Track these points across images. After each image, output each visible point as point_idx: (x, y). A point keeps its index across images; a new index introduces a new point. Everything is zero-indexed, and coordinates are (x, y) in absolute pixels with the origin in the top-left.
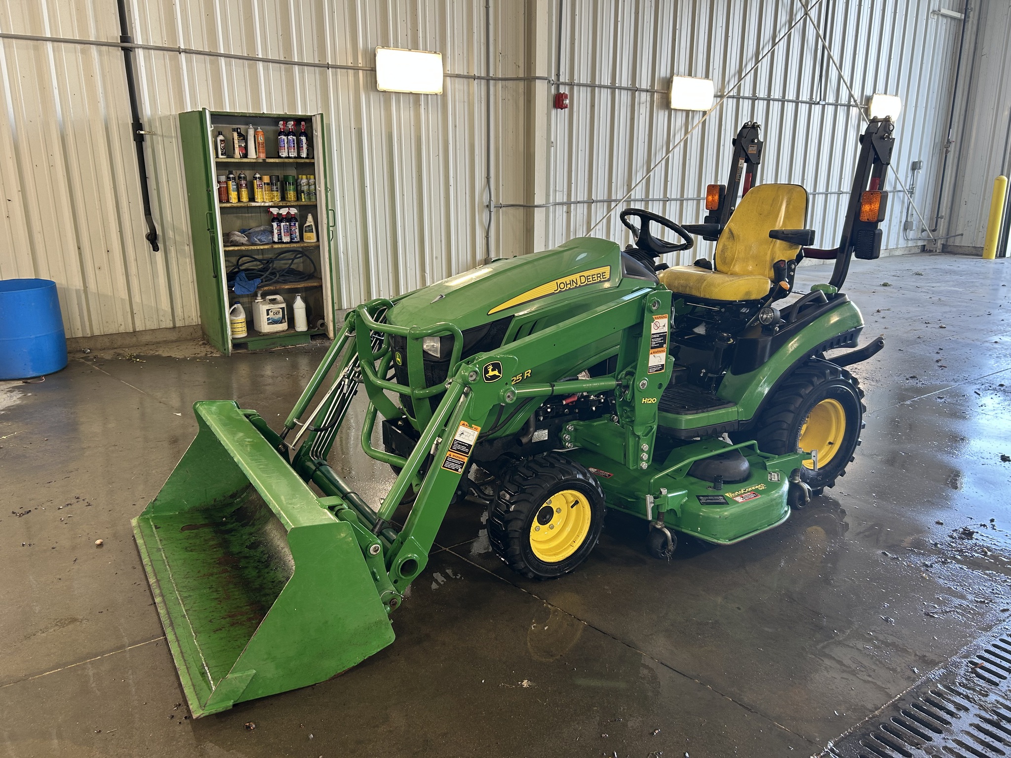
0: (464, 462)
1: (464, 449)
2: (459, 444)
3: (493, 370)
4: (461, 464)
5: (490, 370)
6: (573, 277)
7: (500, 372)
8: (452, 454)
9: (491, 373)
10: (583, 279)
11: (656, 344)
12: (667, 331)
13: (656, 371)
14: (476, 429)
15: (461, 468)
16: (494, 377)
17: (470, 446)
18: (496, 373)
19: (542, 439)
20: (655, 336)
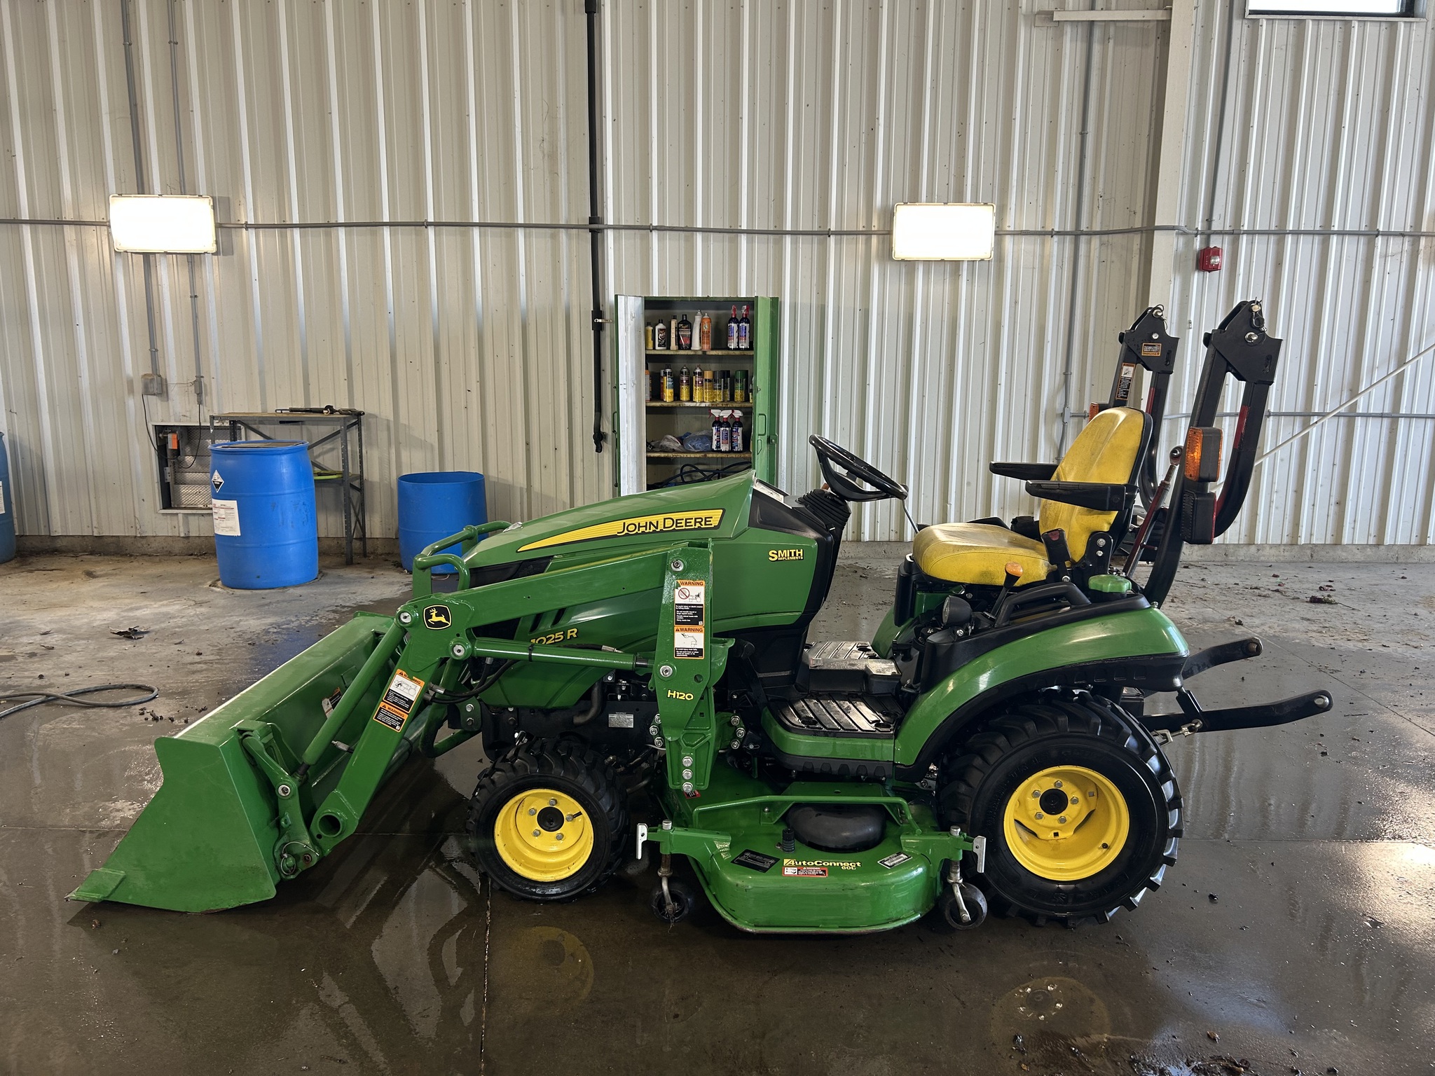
0: (403, 720)
1: (402, 703)
2: (395, 695)
3: (437, 615)
4: (399, 721)
5: (434, 614)
6: (653, 519)
7: (447, 619)
8: (387, 706)
9: (435, 619)
10: (669, 523)
11: (685, 618)
12: (703, 603)
13: (689, 656)
14: (419, 683)
15: (400, 725)
16: (439, 624)
17: (410, 702)
18: (442, 619)
19: (625, 726)
20: (680, 607)
